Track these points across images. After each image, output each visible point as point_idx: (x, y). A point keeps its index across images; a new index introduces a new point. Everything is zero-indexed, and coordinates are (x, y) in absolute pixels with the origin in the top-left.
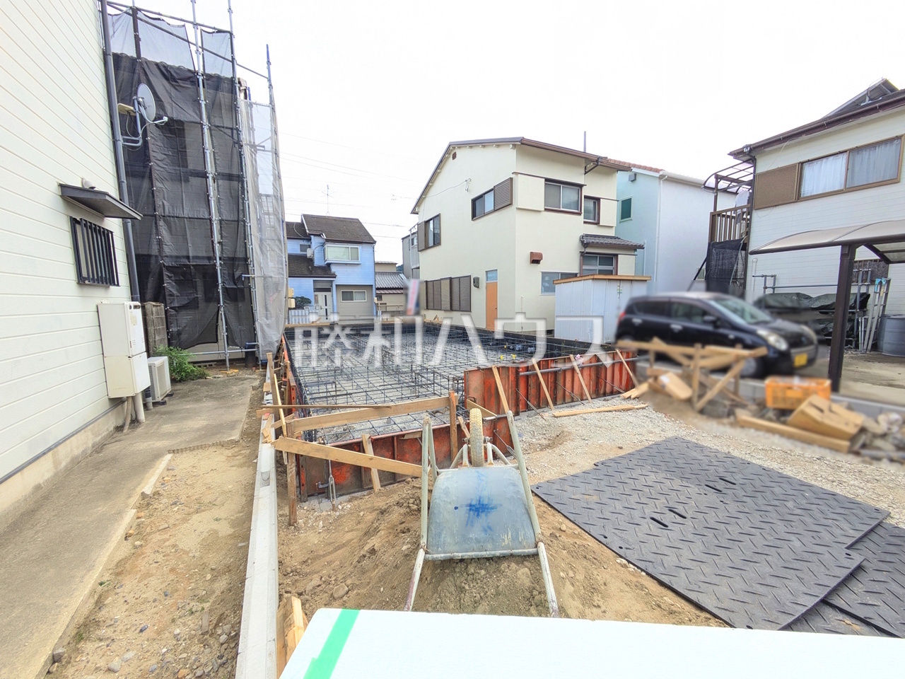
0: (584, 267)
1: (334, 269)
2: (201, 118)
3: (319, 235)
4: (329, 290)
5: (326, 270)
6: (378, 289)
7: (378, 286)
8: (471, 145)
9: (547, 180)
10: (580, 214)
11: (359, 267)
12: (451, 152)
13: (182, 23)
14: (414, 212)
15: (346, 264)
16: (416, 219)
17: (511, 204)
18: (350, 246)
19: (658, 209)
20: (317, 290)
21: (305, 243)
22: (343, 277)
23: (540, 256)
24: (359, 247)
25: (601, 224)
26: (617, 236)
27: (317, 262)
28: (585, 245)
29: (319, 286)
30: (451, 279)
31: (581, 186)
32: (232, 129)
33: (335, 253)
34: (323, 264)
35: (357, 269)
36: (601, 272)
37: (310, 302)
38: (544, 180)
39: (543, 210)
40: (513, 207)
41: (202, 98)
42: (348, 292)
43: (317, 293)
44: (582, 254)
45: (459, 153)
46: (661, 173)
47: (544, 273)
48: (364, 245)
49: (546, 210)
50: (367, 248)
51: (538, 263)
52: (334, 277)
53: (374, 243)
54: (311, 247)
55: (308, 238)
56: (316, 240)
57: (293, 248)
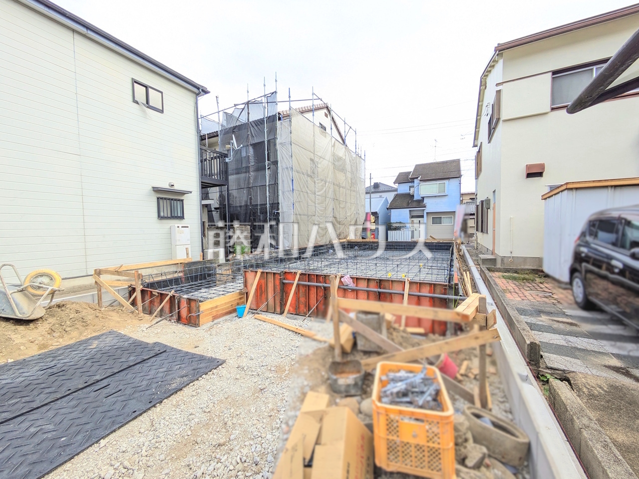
1: (426, 201)
2: (265, 139)
3: (418, 178)
4: (422, 217)
5: (420, 202)
9: (553, 73)
11: (446, 197)
13: (261, 98)
14: (475, 146)
15: (435, 196)
18: (438, 182)
20: (412, 217)
21: (410, 184)
22: (431, 206)
23: (542, 166)
24: (446, 182)
27: (416, 198)
29: (415, 214)
32: (274, 139)
33: (424, 190)
34: (420, 198)
35: (444, 200)
38: (550, 74)
39: (549, 109)
40: (501, 121)
41: (266, 129)
42: (437, 218)
43: (413, 219)
48: (451, 180)
49: (553, 109)
50: (454, 182)
51: (540, 174)
52: (425, 207)
53: (460, 177)
54: (413, 187)
55: (412, 180)
56: (415, 180)
57: (404, 189)
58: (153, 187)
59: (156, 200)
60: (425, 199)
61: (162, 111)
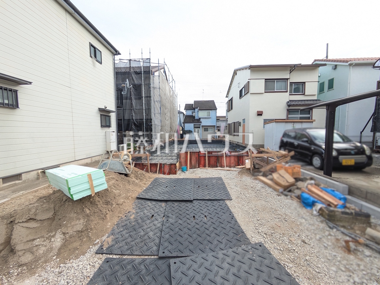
0: (289, 116)
1: (201, 120)
2: (142, 83)
3: (197, 108)
4: (199, 128)
5: (199, 120)
6: (217, 127)
7: (217, 126)
8: (240, 69)
9: (266, 79)
10: (287, 92)
11: (210, 119)
12: (235, 73)
13: (139, 60)
14: (227, 97)
15: (206, 118)
16: (227, 99)
17: (248, 92)
18: (207, 111)
19: (349, 82)
20: (195, 128)
21: (193, 111)
22: (204, 123)
23: (262, 112)
24: (211, 111)
25: (306, 94)
26: (318, 99)
27: (196, 118)
28: (289, 106)
29: (196, 126)
30: (234, 123)
31: (287, 79)
32: (148, 84)
33: (201, 114)
34: (198, 118)
35: (210, 120)
36: (301, 118)
37: (192, 132)
38: (264, 80)
39: (264, 92)
40: (249, 93)
41: (143, 77)
42: (206, 128)
43: (195, 129)
44: (288, 110)
45: (238, 72)
46: (349, 63)
47: (264, 120)
48: (213, 111)
49: (265, 92)
50: (214, 111)
51: (261, 115)
52: (201, 123)
53: (216, 109)
54: (195, 112)
55: (194, 109)
56: (196, 110)
57: (190, 113)
58: (99, 108)
59: (100, 116)
60: (201, 119)
61: (101, 63)
